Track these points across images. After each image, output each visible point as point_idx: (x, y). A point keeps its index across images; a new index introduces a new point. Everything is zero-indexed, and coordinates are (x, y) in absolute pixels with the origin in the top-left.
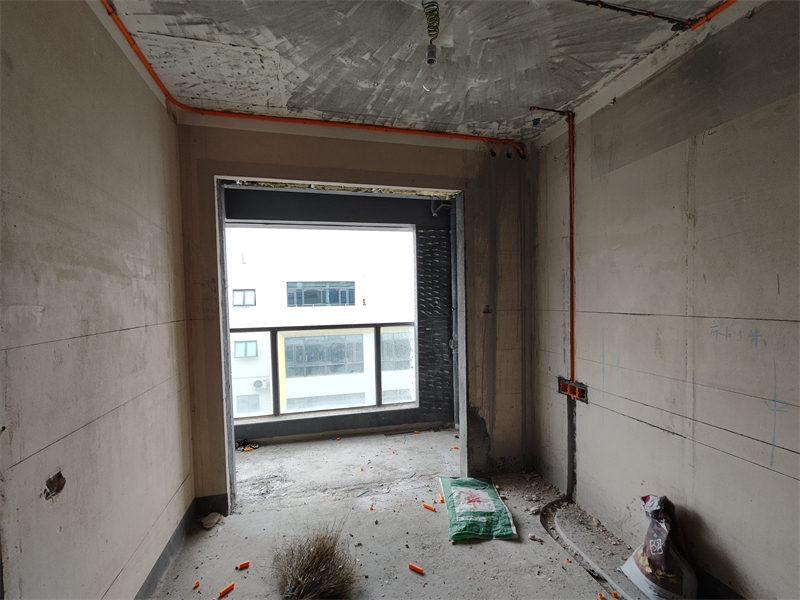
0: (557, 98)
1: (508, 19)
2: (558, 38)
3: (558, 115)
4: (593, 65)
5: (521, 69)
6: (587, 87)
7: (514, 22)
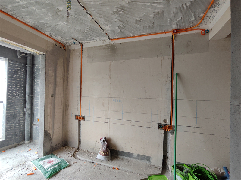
0: (81, 39)
1: (80, 16)
2: (89, 27)
3: (79, 43)
4: (92, 37)
5: (77, 28)
6: (88, 40)
7: (82, 17)
